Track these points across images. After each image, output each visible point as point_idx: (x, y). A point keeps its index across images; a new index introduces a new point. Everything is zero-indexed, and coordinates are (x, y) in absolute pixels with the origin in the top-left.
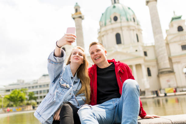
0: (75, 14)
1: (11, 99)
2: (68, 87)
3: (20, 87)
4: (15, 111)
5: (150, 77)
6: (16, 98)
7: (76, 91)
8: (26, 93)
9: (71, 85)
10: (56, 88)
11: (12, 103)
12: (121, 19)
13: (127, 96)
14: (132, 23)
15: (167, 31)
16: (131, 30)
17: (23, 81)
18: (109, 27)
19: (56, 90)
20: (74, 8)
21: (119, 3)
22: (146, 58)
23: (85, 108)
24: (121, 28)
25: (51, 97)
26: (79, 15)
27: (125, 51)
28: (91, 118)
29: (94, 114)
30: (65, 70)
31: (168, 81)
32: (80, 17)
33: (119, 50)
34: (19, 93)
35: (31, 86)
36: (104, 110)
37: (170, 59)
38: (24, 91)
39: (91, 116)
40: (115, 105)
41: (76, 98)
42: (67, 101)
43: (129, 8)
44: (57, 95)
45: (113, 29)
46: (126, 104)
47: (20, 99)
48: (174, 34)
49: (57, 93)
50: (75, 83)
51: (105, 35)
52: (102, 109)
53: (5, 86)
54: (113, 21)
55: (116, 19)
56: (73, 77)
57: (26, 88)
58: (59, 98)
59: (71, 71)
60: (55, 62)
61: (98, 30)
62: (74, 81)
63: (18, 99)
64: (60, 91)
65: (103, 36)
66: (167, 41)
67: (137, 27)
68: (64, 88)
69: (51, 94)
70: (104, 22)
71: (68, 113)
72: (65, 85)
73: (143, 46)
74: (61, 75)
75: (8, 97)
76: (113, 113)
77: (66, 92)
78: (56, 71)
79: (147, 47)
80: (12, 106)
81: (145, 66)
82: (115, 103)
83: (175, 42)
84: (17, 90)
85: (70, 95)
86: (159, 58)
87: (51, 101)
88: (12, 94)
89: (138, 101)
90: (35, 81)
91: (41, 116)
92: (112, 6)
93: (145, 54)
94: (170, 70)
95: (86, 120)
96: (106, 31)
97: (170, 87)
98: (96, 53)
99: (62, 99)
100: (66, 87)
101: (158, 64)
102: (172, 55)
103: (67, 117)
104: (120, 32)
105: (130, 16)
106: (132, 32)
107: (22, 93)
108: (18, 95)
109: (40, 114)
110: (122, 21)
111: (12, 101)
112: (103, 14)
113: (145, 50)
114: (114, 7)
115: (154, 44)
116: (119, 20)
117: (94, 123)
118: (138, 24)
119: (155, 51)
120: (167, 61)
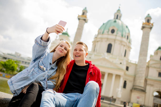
0: (81, 16)
1: (5, 66)
2: (44, 70)
3: (16, 59)
4: (4, 77)
5: (124, 89)
6: (9, 67)
7: (50, 76)
8: (18, 65)
9: (47, 69)
10: (34, 67)
11: (5, 70)
12: (117, 33)
13: (86, 94)
14: (125, 40)
15: (151, 56)
16: (122, 45)
17: (20, 55)
18: (105, 36)
19: (33, 68)
20: (83, 11)
21: (120, 20)
22: (127, 72)
23: (49, 91)
24: (115, 40)
25: (27, 72)
26: (84, 18)
27: (111, 60)
28: (50, 101)
29: (54, 99)
30: (47, 55)
31: (138, 98)
32: (85, 20)
33: (106, 58)
34: (13, 63)
35: (25, 61)
36: (66, 99)
37: (146, 80)
38: (18, 63)
39: (52, 99)
40: (76, 99)
41: (47, 81)
42: (39, 81)
43: (127, 27)
44: (32, 72)
45: (108, 39)
46: (82, 101)
47: (12, 69)
48: (156, 61)
49: (33, 71)
50: (52, 69)
51: (100, 41)
52: (64, 98)
53: (4, 54)
54: (110, 33)
55: (113, 31)
56: (52, 63)
57: (20, 61)
58: (33, 76)
59: (52, 58)
60: (39, 44)
61: (96, 35)
62: (51, 67)
63: (10, 68)
64: (36, 71)
65: (98, 42)
66: (148, 64)
67: (128, 44)
68: (41, 69)
69: (28, 70)
70: (102, 30)
71: (34, 90)
72: (42, 67)
73: (127, 62)
74: (41, 57)
75: (3, 63)
76: (72, 105)
77: (41, 73)
78: (39, 52)
79: (130, 63)
80: (3, 72)
81: (123, 79)
82: (77, 97)
83: (155, 67)
84: (13, 60)
85: (43, 77)
86: (137, 76)
87: (25, 76)
88: (8, 62)
89: (94, 101)
90: (29, 58)
91: (13, 85)
92: (114, 20)
93: (127, 69)
94: (142, 89)
95: (46, 102)
96: (102, 38)
97: (138, 103)
98: (78, 51)
99: (35, 77)
100: (42, 69)
101: (134, 80)
102: (149, 77)
103: (31, 94)
104: (113, 43)
105: (126, 33)
106: (122, 47)
107: (15, 64)
108: (11, 65)
109: (13, 83)
110: (118, 35)
111: (5, 68)
112: (104, 24)
113: (128, 66)
114: (115, 22)
115: (137, 63)
116: (115, 33)
117: (51, 106)
118: (130, 42)
119: (136, 69)
120: (143, 81)
